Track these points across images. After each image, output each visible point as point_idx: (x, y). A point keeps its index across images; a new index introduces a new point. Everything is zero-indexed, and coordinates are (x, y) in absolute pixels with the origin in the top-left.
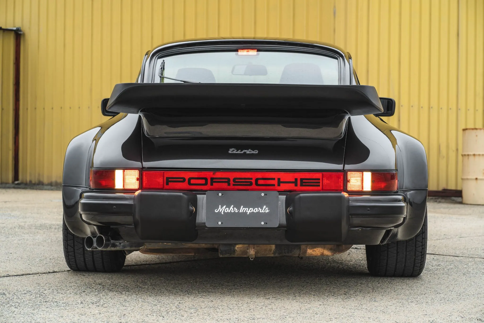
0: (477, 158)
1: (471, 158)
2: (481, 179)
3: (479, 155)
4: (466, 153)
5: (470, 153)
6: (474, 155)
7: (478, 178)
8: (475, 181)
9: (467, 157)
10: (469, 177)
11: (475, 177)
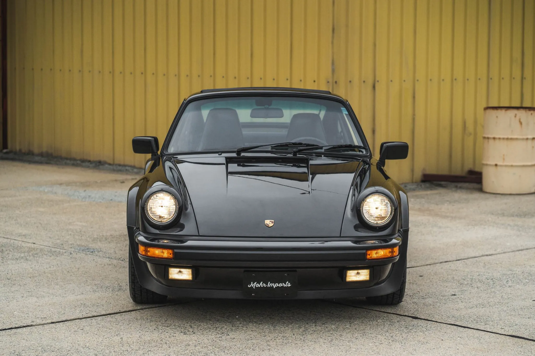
0: (497, 141)
1: (491, 141)
2: (501, 166)
3: (500, 139)
4: (486, 136)
5: (489, 136)
6: (494, 138)
7: (499, 163)
8: (494, 168)
9: (487, 140)
10: (488, 163)
11: (494, 163)
